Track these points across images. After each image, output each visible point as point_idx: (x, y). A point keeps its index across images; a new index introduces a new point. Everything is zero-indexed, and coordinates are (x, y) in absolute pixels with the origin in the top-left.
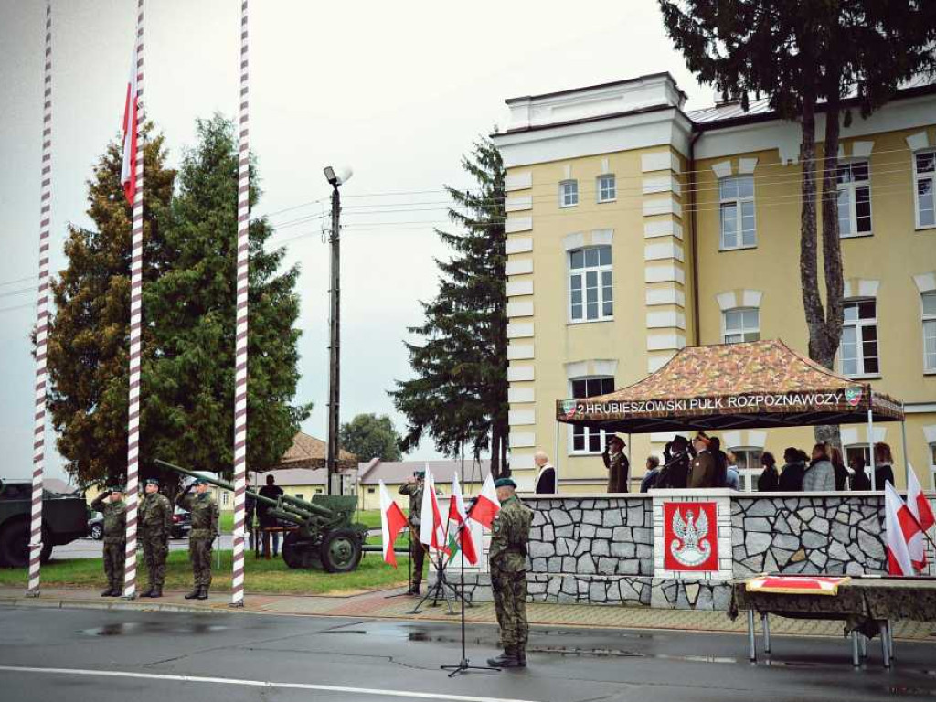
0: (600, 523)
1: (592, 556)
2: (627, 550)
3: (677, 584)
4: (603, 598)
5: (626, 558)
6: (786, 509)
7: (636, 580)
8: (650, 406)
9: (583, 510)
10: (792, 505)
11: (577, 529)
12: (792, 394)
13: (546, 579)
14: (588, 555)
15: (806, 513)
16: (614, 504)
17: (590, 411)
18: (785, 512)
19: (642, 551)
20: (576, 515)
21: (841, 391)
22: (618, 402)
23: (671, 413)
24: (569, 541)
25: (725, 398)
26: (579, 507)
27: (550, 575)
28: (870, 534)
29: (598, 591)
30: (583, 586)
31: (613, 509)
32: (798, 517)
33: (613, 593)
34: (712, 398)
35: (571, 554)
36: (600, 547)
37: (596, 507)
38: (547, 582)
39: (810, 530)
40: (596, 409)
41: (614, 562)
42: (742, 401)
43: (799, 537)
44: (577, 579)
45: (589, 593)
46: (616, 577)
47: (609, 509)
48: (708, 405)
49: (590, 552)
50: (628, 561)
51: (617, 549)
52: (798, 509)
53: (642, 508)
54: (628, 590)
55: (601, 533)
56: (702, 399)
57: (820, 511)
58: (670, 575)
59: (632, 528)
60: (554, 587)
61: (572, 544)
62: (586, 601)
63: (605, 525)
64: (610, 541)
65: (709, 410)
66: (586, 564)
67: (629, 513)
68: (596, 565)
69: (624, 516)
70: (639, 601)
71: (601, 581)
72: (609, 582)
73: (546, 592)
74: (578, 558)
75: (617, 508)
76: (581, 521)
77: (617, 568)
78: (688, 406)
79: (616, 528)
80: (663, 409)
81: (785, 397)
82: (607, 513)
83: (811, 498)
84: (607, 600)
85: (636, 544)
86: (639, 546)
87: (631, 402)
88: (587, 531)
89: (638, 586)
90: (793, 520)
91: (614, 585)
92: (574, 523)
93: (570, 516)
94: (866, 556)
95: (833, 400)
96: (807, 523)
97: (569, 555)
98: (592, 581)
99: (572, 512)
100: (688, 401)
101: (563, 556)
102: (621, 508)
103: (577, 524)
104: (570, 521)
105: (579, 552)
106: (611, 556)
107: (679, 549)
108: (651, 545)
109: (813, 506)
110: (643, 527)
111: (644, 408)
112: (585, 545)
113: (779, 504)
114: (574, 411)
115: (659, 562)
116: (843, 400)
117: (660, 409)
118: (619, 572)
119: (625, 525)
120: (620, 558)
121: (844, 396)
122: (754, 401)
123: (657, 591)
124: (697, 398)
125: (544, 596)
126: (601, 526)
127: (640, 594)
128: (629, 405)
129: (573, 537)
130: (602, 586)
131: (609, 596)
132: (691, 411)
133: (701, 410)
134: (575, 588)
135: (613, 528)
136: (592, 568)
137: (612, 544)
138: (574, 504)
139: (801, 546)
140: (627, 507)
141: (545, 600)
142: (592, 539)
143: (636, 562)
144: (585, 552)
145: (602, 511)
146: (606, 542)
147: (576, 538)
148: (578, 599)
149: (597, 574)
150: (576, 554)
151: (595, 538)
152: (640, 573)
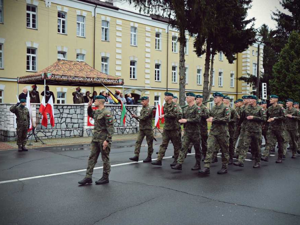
0: (68, 113)
1: (66, 123)
2: (76, 121)
3: (90, 130)
4: (69, 136)
5: (76, 123)
6: (114, 109)
7: (79, 130)
8: (74, 78)
9: (63, 109)
10: (115, 108)
11: (61, 115)
12: (108, 79)
13: (52, 131)
14: (64, 123)
15: (117, 110)
16: (73, 107)
17: (56, 78)
18: (113, 110)
19: (80, 121)
20: (61, 110)
21: (118, 80)
22: (65, 76)
23: (80, 81)
24: (59, 119)
25: (94, 78)
26: (62, 108)
27: (53, 130)
28: (128, 115)
29: (68, 134)
30: (63, 132)
31: (72, 109)
32: (116, 111)
33: (72, 134)
34: (90, 78)
35: (59, 123)
36: (68, 120)
37: (68, 108)
38: (52, 132)
39: (117, 114)
40: (58, 77)
41: (72, 124)
42: (97, 79)
43: (115, 116)
44: (62, 130)
45: (65, 134)
46: (73, 129)
47: (71, 108)
48: (89, 80)
49: (65, 122)
50: (76, 124)
51: (74, 121)
52: (116, 109)
53: (80, 108)
54: (76, 133)
55: (69, 116)
56: (88, 78)
57: (120, 110)
58: (88, 127)
59: (77, 114)
60: (54, 133)
61: (60, 120)
62: (64, 137)
63: (70, 113)
64: (71, 118)
65: (90, 81)
66: (64, 125)
67: (77, 110)
68: (67, 126)
69: (75, 111)
70: (79, 135)
71: (69, 130)
72: (71, 131)
73: (51, 135)
74: (61, 124)
75: (74, 108)
76: (63, 112)
77: (73, 126)
78: (84, 79)
79: (73, 114)
80: (78, 79)
81: (107, 80)
82: (71, 110)
83: (118, 106)
84: (70, 136)
85: (78, 119)
86: (79, 119)
87: (69, 76)
88: (65, 115)
89: (79, 131)
90: (115, 112)
91: (72, 131)
92: (61, 113)
93: (59, 110)
94: (127, 120)
95: (117, 82)
96: (117, 112)
97: (58, 123)
98: (66, 130)
99: (60, 110)
100: (84, 78)
101: (56, 124)
102: (75, 108)
103: (62, 113)
104: (59, 112)
105: (62, 122)
106: (71, 123)
107: (91, 120)
108: (83, 119)
109: (119, 108)
110: (81, 114)
111: (72, 78)
112: (64, 120)
113: (112, 108)
114: (51, 77)
115: (86, 124)
116: (119, 82)
117: (77, 79)
118: (73, 127)
119: (75, 113)
120: (74, 123)
121: (119, 81)
122: (100, 80)
123: (85, 132)
124: (87, 77)
125: (51, 136)
126: (69, 114)
127: (80, 133)
128: (68, 77)
129: (60, 117)
130: (69, 132)
131: (71, 135)
132: (85, 81)
133: (87, 81)
134: (61, 133)
135: (72, 114)
136: (65, 127)
137: (72, 119)
138: (61, 107)
139: (116, 118)
140: (76, 108)
141: (51, 138)
142: (66, 118)
143: (78, 124)
144: (63, 122)
145: (69, 109)
146: (70, 119)
147: (61, 118)
148: (62, 137)
149: (67, 128)
150: (61, 123)
151: (67, 118)
152: (79, 128)
